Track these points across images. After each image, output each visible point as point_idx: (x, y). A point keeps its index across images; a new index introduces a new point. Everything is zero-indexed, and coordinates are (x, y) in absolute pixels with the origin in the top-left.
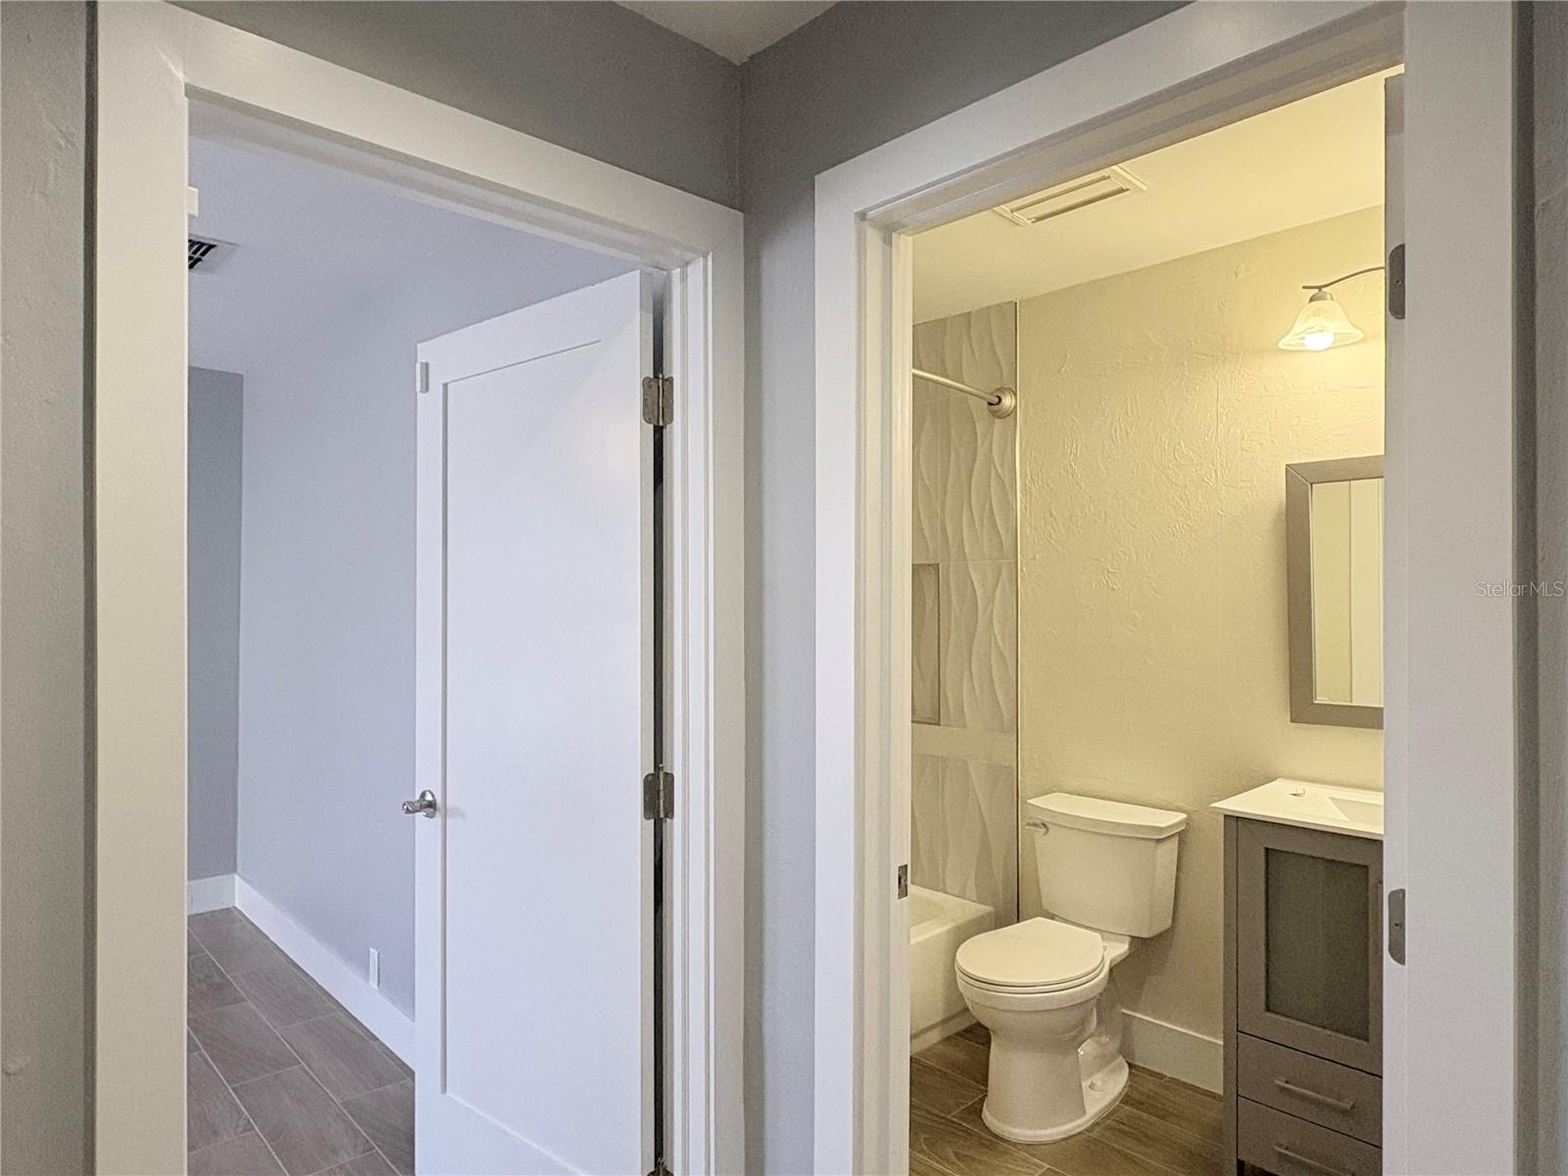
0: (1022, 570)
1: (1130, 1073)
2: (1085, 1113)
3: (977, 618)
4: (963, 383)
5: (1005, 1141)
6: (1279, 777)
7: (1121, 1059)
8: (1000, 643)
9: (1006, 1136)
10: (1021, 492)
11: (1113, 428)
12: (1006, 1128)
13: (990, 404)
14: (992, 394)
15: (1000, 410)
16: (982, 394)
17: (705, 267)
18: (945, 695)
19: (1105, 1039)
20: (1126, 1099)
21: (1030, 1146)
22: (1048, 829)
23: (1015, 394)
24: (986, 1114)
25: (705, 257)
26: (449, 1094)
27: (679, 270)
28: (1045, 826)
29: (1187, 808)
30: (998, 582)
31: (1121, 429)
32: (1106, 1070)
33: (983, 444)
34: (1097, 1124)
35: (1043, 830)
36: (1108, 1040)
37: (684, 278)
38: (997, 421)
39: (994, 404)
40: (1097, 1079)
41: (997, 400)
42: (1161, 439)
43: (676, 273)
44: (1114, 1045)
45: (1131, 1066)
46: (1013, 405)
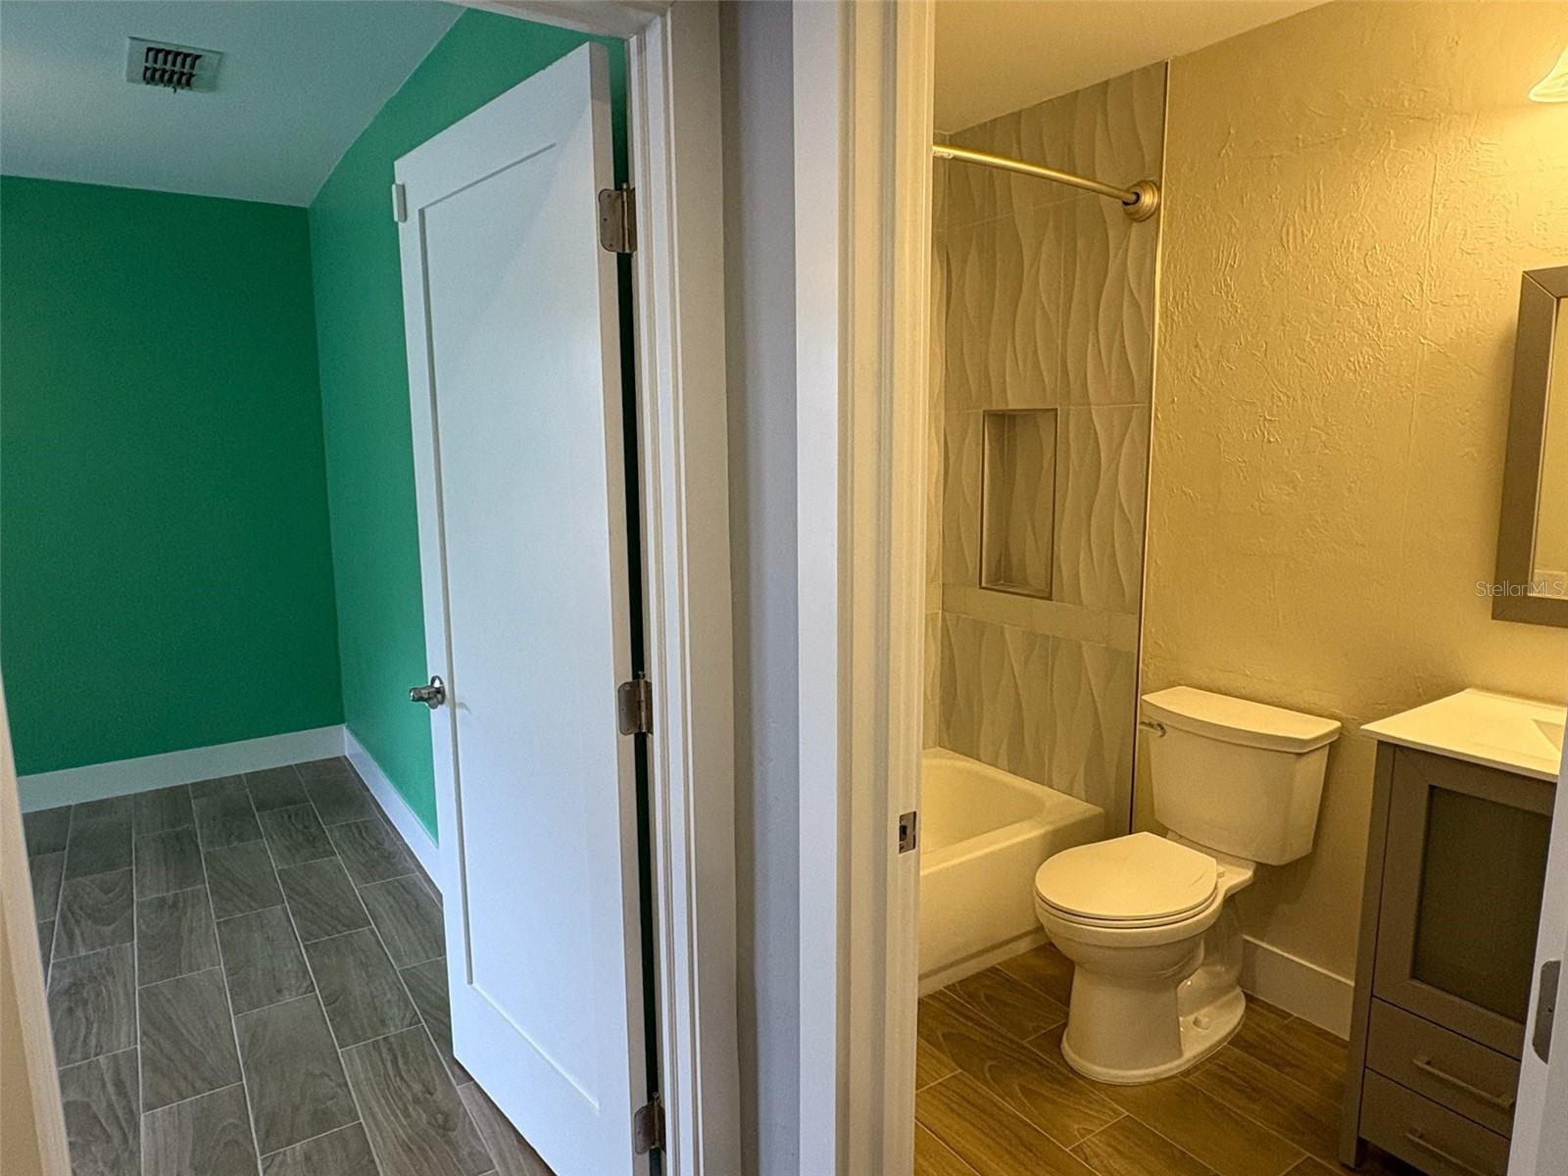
0: (1156, 416)
1: (1247, 1007)
2: (1180, 1054)
3: (1099, 477)
4: (1094, 181)
5: (1083, 1078)
6: (1466, 688)
7: (1238, 990)
8: (1125, 505)
9: (1083, 1072)
10: (1161, 318)
11: (1285, 229)
12: (1088, 1065)
13: (1126, 204)
14: (1127, 191)
15: (1138, 212)
16: (1115, 192)
17: (664, 27)
18: (1059, 566)
19: (1219, 968)
20: (1236, 1039)
21: (1112, 1088)
22: (1164, 733)
23: (1159, 189)
24: (1065, 1045)
25: (663, 15)
26: (474, 984)
27: (635, 37)
28: (1162, 728)
29: (1344, 715)
30: (1126, 431)
31: (1295, 231)
32: (1219, 1002)
33: (1116, 256)
34: (1196, 1068)
35: (1160, 733)
36: (1223, 969)
37: (642, 48)
38: (1135, 224)
39: (1131, 203)
40: (1204, 1014)
41: (1134, 197)
42: (1349, 241)
43: (633, 40)
44: (1231, 977)
45: (1250, 999)
46: (1156, 201)
